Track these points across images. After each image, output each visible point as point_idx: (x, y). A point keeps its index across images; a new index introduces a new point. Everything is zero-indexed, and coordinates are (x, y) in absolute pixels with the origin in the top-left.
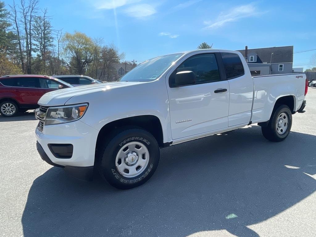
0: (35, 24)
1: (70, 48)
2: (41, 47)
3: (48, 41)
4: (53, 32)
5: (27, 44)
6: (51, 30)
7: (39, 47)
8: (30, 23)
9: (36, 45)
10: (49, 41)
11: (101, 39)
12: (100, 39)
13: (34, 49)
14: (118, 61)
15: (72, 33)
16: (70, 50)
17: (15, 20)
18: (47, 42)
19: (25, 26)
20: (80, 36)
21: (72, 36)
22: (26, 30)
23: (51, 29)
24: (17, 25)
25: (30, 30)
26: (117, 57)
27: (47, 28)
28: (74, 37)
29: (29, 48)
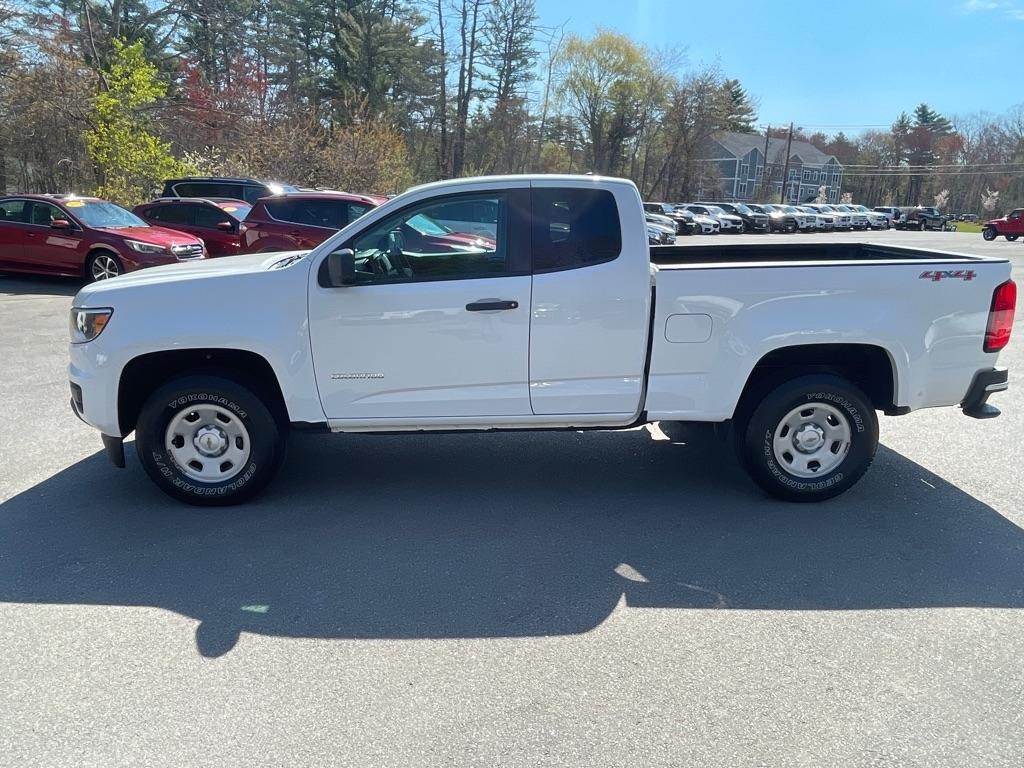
0: (493, 13)
1: (577, 85)
2: (500, 84)
3: (521, 65)
4: (536, 34)
5: (462, 78)
6: (534, 28)
7: (495, 83)
8: (476, 11)
9: (489, 78)
10: (525, 62)
11: (679, 50)
12: (673, 51)
13: (481, 91)
14: (751, 124)
15: (587, 36)
16: (573, 93)
17: (439, 6)
18: (518, 66)
19: (462, 20)
20: (610, 44)
21: (587, 44)
22: (463, 34)
23: (533, 23)
24: (440, 19)
25: (474, 32)
26: (748, 111)
27: (524, 21)
28: (591, 50)
29: (466, 89)
